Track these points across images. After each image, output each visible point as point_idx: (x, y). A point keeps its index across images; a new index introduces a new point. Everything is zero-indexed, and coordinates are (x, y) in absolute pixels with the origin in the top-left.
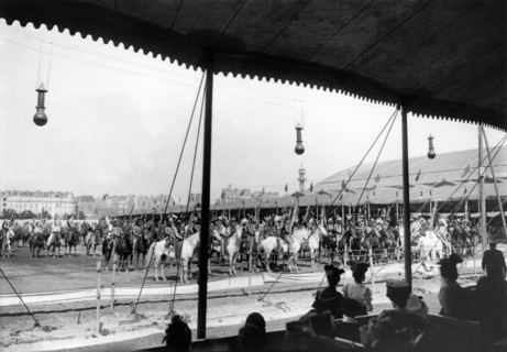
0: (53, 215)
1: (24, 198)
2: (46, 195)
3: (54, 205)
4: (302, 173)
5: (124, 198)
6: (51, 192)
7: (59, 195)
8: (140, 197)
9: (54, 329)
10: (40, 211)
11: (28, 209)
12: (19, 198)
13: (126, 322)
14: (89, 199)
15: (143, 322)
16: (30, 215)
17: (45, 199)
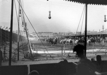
0: (50, 37)
1: (44, 33)
2: (48, 33)
3: (50, 35)
4: (103, 26)
5: (63, 33)
6: (49, 32)
7: (51, 33)
8: (66, 33)
9: (54, 58)
10: (47, 36)
11: (45, 35)
12: (43, 33)
13: (67, 57)
14: (56, 33)
15: (71, 58)
16: (46, 37)
17: (48, 34)
